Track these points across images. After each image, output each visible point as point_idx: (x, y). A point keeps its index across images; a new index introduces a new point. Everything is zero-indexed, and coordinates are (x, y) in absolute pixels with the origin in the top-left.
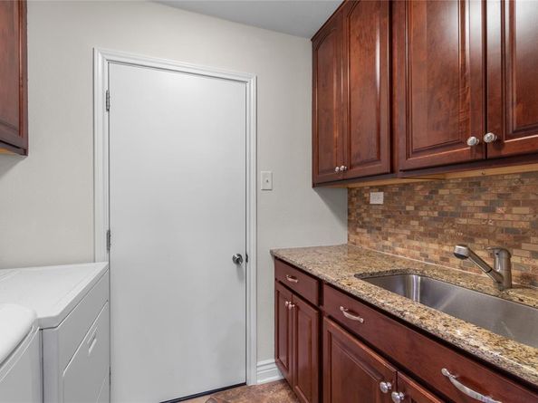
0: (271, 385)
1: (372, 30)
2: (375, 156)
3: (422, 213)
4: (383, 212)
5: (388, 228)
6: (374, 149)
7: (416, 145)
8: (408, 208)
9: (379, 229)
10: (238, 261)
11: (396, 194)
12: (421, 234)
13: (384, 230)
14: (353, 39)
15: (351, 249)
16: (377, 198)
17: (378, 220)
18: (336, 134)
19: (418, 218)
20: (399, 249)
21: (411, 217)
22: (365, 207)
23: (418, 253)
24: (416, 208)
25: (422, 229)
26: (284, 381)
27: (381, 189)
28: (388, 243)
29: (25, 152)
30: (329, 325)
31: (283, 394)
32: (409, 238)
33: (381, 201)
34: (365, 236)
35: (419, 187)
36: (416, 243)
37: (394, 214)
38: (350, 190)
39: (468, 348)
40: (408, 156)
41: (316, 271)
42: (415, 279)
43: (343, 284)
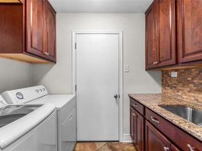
0: (128, 144)
1: (168, 6)
2: (169, 57)
3: (195, 81)
4: (177, 80)
5: (179, 87)
6: (169, 55)
7: (187, 52)
8: (189, 79)
9: (175, 87)
10: (116, 97)
11: (183, 73)
12: (195, 90)
13: (177, 88)
14: (161, 11)
15: (163, 95)
16: (174, 75)
17: (175, 84)
18: (154, 50)
19: (193, 83)
20: (184, 96)
21: (189, 82)
22: (169, 78)
23: (193, 99)
24: (192, 79)
25: (195, 88)
26: (133, 143)
27: (176, 70)
28: (180, 94)
29: (55, 63)
30: (148, 124)
31: (133, 148)
32: (189, 92)
33: (176, 76)
34: (169, 91)
35: (194, 70)
36: (192, 94)
37: (182, 81)
38: (162, 71)
39: (196, 136)
40: (183, 57)
41: (143, 102)
42: (189, 110)
43: (152, 108)
